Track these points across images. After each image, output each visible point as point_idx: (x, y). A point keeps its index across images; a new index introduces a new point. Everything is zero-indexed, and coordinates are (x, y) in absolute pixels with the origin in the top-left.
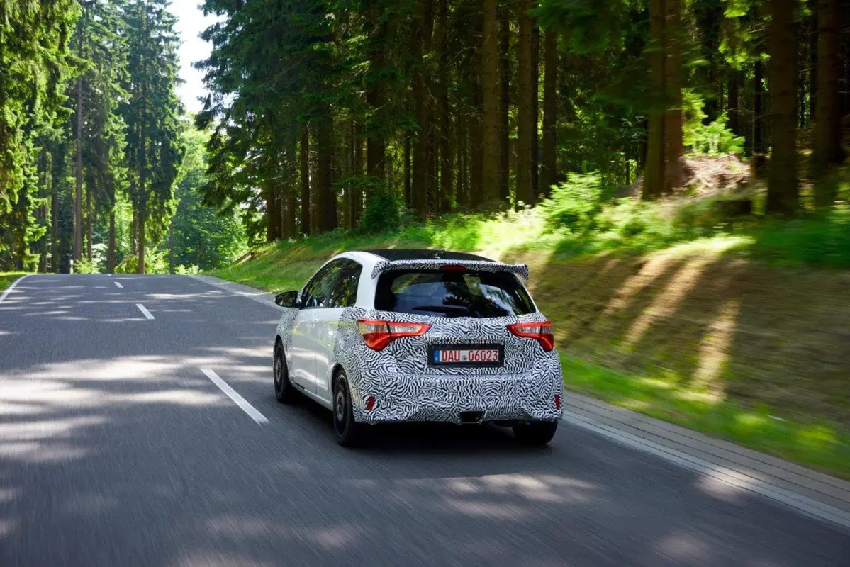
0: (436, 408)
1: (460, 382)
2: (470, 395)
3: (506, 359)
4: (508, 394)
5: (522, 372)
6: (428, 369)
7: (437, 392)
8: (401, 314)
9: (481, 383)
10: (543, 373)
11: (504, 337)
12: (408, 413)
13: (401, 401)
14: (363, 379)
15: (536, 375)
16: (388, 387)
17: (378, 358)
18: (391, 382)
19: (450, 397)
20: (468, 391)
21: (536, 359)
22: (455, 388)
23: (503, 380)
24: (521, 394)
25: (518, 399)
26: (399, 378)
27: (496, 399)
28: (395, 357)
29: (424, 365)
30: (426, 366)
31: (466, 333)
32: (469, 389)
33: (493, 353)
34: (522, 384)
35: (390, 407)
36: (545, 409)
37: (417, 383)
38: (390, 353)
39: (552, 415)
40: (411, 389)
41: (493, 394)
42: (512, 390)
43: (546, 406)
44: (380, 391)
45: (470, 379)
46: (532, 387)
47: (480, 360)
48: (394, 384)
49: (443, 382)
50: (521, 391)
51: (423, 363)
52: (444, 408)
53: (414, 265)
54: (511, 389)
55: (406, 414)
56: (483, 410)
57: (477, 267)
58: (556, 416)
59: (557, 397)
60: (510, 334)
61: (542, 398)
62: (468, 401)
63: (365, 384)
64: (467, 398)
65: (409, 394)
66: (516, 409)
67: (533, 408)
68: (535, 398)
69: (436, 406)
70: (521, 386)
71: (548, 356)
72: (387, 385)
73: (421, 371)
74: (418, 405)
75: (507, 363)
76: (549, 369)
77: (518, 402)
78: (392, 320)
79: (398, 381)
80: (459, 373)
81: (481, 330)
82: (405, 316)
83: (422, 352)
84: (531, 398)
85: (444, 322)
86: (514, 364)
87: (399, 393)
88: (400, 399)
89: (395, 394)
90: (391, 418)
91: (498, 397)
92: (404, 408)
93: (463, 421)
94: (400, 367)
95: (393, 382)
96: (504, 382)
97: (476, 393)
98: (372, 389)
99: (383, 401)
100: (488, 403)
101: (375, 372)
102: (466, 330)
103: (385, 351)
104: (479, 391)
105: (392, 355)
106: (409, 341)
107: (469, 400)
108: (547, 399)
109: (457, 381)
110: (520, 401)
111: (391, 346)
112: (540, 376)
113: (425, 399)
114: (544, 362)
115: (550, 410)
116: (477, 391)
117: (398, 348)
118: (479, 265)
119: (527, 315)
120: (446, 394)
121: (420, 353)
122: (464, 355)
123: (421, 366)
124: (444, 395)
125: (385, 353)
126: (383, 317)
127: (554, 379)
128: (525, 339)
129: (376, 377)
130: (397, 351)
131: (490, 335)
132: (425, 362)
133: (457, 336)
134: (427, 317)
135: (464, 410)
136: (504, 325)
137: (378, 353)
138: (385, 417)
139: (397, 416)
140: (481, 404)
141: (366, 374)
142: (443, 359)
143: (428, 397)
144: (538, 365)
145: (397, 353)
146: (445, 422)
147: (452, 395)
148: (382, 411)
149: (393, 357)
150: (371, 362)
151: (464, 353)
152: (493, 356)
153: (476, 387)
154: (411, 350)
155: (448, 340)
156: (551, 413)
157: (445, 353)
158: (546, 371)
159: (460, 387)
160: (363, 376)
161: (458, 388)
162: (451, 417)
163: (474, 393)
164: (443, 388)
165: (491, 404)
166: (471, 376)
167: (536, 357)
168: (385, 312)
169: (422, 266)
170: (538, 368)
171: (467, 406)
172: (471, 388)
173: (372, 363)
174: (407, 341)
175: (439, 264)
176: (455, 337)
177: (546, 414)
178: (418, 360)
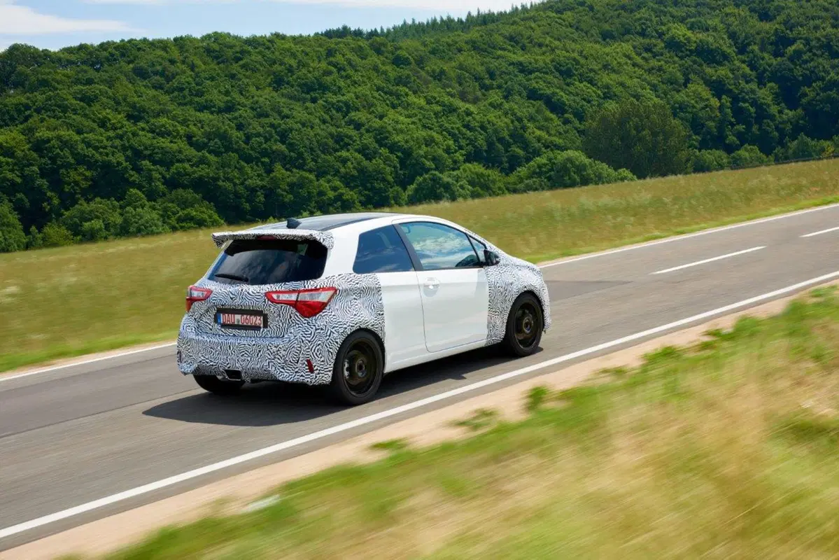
34: (269, 348)
36: (296, 372)
46: (278, 350)
52: (212, 365)
54: (260, 351)
58: (309, 380)
59: (309, 362)
61: (290, 361)
67: (283, 370)
69: (207, 363)
80: (234, 335)
84: (279, 361)
102: (232, 296)
115: (302, 373)
123: (211, 327)
144: (292, 331)
151: (238, 317)
152: (258, 320)
156: (302, 376)
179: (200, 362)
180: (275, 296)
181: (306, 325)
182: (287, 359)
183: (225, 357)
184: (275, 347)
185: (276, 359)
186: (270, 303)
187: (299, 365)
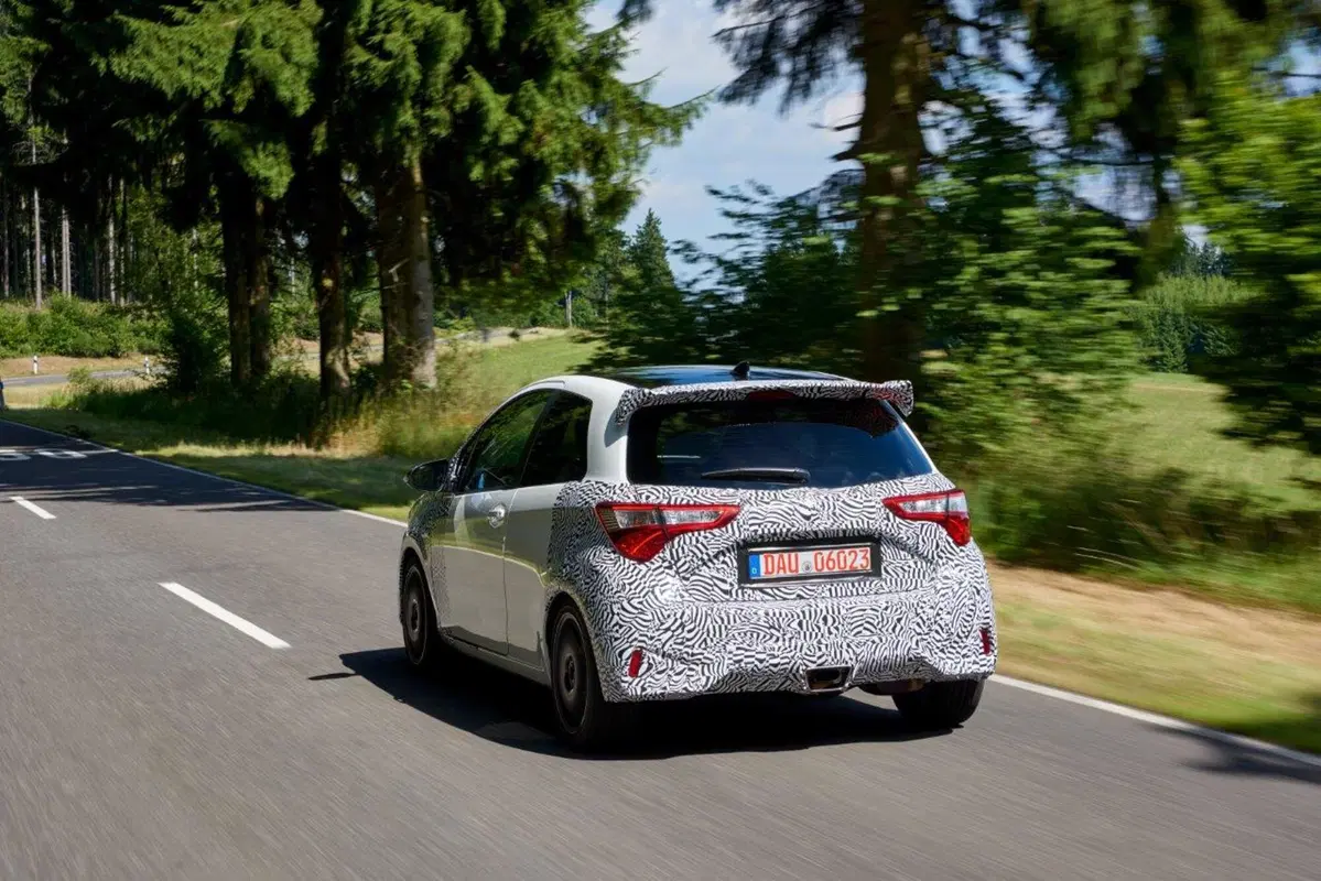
0: (760, 666)
1: (803, 612)
2: (822, 636)
3: (884, 565)
4: (894, 629)
5: (915, 588)
6: (740, 591)
7: (762, 634)
8: (681, 489)
9: (843, 612)
10: (956, 587)
11: (880, 521)
12: (708, 678)
13: (693, 655)
14: (616, 617)
15: (943, 592)
16: (667, 629)
17: (644, 576)
18: (671, 621)
19: (787, 644)
20: (819, 628)
21: (940, 562)
22: (795, 625)
23: (884, 605)
24: (919, 630)
25: (914, 640)
26: (688, 612)
27: (873, 642)
28: (677, 572)
29: (731, 585)
30: (736, 586)
31: (808, 518)
32: (821, 624)
33: (861, 555)
34: (919, 611)
35: (672, 669)
36: (964, 656)
37: (722, 619)
38: (666, 564)
39: (977, 666)
40: (712, 632)
41: (869, 633)
42: (903, 622)
43: (965, 651)
44: (652, 638)
45: (822, 606)
46: (938, 614)
47: (836, 569)
48: (678, 624)
49: (771, 614)
50: (918, 624)
51: (729, 580)
52: (775, 666)
53: (696, 393)
54: (899, 620)
55: (704, 679)
56: (850, 665)
57: (815, 390)
60: (891, 515)
61: (958, 635)
62: (820, 649)
63: (621, 626)
64: (820, 642)
65: (709, 641)
66: (910, 660)
68: (945, 636)
69: (761, 661)
70: (918, 615)
71: (962, 554)
72: (664, 627)
73: (728, 597)
74: (727, 662)
75: (887, 572)
76: (968, 579)
77: (914, 646)
78: (665, 502)
79: (685, 618)
81: (837, 511)
82: (689, 492)
83: (727, 559)
84: (938, 637)
85: (766, 500)
86: (900, 572)
87: (688, 640)
88: (690, 651)
89: (682, 643)
90: (679, 688)
91: (876, 638)
92: (699, 668)
93: (811, 687)
94: (687, 591)
95: (676, 620)
96: (886, 608)
97: (834, 631)
98: (636, 635)
99: (659, 658)
100: (858, 651)
101: (641, 603)
102: (807, 513)
103: (656, 561)
104: (840, 626)
105: (670, 568)
106: (701, 539)
107: (823, 647)
108: (967, 637)
109: (798, 611)
110: (917, 644)
111: (668, 552)
112: (951, 594)
113: (738, 649)
114: (957, 565)
115: (973, 657)
116: (837, 628)
117: (681, 555)
118: (819, 388)
119: (918, 478)
120: (778, 639)
121: (724, 562)
122: (806, 560)
124: (774, 639)
125: (657, 565)
126: (648, 497)
127: (978, 598)
128: (918, 524)
129: (643, 612)
130: (679, 559)
131: (854, 521)
132: (733, 579)
133: (793, 526)
134: (731, 491)
135: (813, 667)
136: (879, 499)
137: (642, 567)
138: (665, 688)
139: (686, 685)
140: (844, 653)
141: (624, 609)
142: (767, 572)
143: (745, 646)
145: (679, 564)
146: (777, 691)
147: (790, 639)
148: (658, 676)
149: (672, 572)
150: (630, 584)
152: (859, 558)
153: (834, 621)
154: (705, 557)
155: (775, 534)
156: (975, 663)
157: (770, 559)
158: (961, 583)
159: (804, 622)
160: (616, 611)
161: (800, 624)
162: (789, 682)
163: (830, 633)
164: (771, 627)
165: (865, 653)
166: (823, 600)
167: (941, 558)
168: (649, 487)
169: (712, 396)
170: (946, 578)
171: (820, 657)
172: (826, 623)
173: (633, 587)
174: (697, 541)
175: (744, 389)
176: (788, 526)
177: (966, 667)
178: (720, 576)
179: (736, 662)
180: (906, 507)
181: (966, 560)
182: (953, 630)
183: (815, 643)
184: (932, 607)
185: (933, 634)
186: (898, 519)
187: (970, 641)
